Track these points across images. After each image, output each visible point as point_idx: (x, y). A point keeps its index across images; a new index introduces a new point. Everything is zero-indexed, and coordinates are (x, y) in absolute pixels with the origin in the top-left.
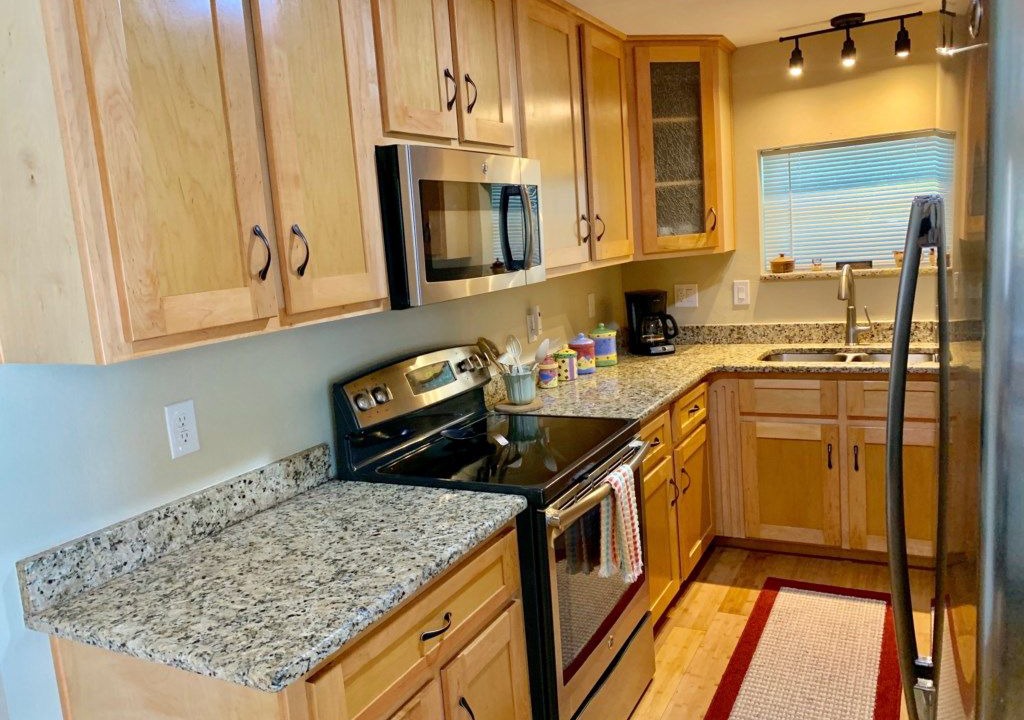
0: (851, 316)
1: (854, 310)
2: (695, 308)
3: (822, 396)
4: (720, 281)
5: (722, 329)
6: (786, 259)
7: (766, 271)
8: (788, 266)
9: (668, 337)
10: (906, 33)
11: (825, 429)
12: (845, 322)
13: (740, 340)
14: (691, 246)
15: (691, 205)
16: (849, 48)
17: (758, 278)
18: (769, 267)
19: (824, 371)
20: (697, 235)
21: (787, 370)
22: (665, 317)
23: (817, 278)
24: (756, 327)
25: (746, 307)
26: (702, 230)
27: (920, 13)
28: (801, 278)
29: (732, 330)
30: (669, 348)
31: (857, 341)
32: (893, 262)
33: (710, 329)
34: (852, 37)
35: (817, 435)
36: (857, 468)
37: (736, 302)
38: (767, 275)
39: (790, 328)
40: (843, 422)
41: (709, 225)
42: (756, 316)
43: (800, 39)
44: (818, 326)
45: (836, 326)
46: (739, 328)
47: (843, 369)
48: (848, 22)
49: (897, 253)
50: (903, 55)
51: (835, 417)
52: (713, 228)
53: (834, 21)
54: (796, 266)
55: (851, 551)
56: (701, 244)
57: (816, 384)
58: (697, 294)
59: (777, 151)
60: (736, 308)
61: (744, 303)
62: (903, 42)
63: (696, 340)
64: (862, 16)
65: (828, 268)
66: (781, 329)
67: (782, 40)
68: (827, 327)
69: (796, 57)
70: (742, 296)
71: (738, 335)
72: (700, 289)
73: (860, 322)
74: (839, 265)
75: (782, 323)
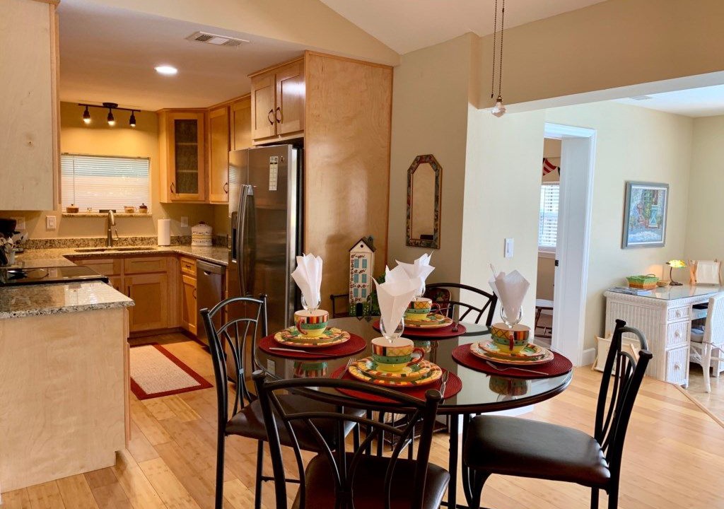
0: (109, 234)
1: (111, 232)
2: (24, 229)
3: (114, 266)
4: (40, 216)
5: (40, 241)
6: (75, 207)
7: (64, 211)
8: (76, 210)
10: (134, 117)
11: (116, 281)
12: (106, 237)
13: (51, 247)
16: (110, 118)
17: (60, 215)
18: (66, 210)
23: (89, 217)
24: (60, 240)
25: (53, 230)
27: (140, 111)
28: (84, 216)
29: (47, 242)
31: (112, 246)
32: (124, 211)
33: (33, 241)
34: (112, 113)
37: (48, 227)
38: (67, 214)
39: (79, 240)
40: (123, 277)
42: (59, 235)
43: (89, 107)
44: (92, 239)
45: (101, 239)
46: (51, 240)
47: (124, 253)
48: (111, 106)
49: (126, 207)
50: (133, 125)
51: (119, 275)
53: (104, 104)
54: (80, 211)
57: (112, 261)
58: (24, 223)
59: (67, 154)
60: (47, 230)
61: (52, 227)
62: (133, 120)
63: (25, 246)
64: (116, 105)
65: (95, 212)
66: (74, 241)
67: (80, 105)
68: (97, 240)
69: (86, 115)
70: (51, 224)
71: (50, 244)
72: (27, 220)
73: (114, 237)
74: (101, 211)
75: (74, 238)
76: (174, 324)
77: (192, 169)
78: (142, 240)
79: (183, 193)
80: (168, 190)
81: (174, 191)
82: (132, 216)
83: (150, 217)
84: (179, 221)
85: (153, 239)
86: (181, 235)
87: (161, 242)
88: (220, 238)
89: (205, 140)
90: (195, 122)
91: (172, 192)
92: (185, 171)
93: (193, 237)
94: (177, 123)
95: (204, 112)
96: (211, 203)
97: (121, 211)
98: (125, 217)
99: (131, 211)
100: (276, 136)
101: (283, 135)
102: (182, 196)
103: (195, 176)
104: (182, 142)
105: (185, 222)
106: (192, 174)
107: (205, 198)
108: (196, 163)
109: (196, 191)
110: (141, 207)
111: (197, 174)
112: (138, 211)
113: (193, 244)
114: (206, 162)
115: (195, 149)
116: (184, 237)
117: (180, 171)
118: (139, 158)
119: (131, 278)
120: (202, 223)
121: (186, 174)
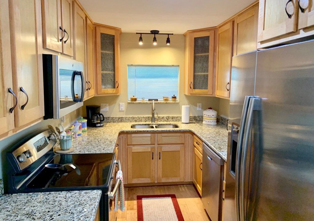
0: (153, 114)
1: (154, 113)
2: (107, 111)
3: (151, 138)
4: (116, 103)
5: (116, 118)
6: (135, 97)
8: (135, 100)
9: (101, 121)
10: (169, 39)
11: (152, 148)
12: (152, 116)
13: (121, 121)
14: (111, 92)
15: (111, 79)
16: (155, 39)
17: (127, 102)
18: (130, 99)
19: (152, 131)
20: (113, 89)
21: (142, 131)
22: (100, 114)
23: (144, 103)
24: (126, 117)
25: (123, 111)
26: (114, 87)
27: (173, 34)
28: (140, 103)
29: (119, 118)
30: (102, 125)
31: (154, 122)
32: (163, 100)
33: (112, 118)
34: (156, 37)
35: (149, 150)
36: (160, 159)
37: (120, 110)
38: (130, 102)
39: (136, 118)
40: (156, 146)
41: (116, 86)
42: (126, 114)
43: (142, 34)
44: (144, 117)
45: (148, 117)
46: (121, 118)
47: (157, 131)
48: (155, 32)
49: (164, 97)
50: (168, 44)
51: (154, 144)
52: (117, 87)
53: (151, 31)
54: (137, 100)
55: (158, 183)
56: (114, 92)
57: (149, 135)
58: (108, 107)
59: (132, 65)
60: (120, 111)
61: (123, 110)
62: (168, 41)
63: (108, 121)
64: (158, 31)
65: (146, 101)
66: (133, 118)
67: (137, 33)
68: (146, 117)
69: (141, 39)
70: (122, 108)
71: (121, 120)
72: (109, 105)
73: (155, 116)
74: (149, 100)
75: (134, 116)
76: (188, 179)
77: (204, 72)
78: (172, 118)
79: (198, 89)
80: (188, 87)
81: (192, 87)
82: (167, 103)
83: (178, 103)
84: (196, 106)
85: (179, 118)
86: (196, 116)
87: (184, 120)
88: (222, 118)
89: (215, 50)
90: (207, 38)
91: (191, 88)
92: (200, 74)
93: (204, 118)
94: (196, 40)
95: (214, 30)
96: (216, 96)
97: (161, 100)
98: (163, 103)
99: (166, 100)
100: (296, 31)
101: (306, 29)
102: (197, 91)
103: (206, 77)
104: (198, 53)
105: (199, 107)
106: (204, 75)
107: (213, 93)
108: (207, 67)
109: (206, 88)
110: (173, 97)
111: (207, 75)
112: (171, 99)
113: (204, 122)
114: (214, 66)
115: (207, 57)
116: (199, 117)
117: (196, 74)
118: (173, 66)
119: (161, 147)
120: (210, 108)
121: (201, 76)
